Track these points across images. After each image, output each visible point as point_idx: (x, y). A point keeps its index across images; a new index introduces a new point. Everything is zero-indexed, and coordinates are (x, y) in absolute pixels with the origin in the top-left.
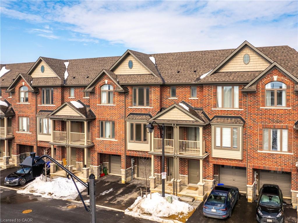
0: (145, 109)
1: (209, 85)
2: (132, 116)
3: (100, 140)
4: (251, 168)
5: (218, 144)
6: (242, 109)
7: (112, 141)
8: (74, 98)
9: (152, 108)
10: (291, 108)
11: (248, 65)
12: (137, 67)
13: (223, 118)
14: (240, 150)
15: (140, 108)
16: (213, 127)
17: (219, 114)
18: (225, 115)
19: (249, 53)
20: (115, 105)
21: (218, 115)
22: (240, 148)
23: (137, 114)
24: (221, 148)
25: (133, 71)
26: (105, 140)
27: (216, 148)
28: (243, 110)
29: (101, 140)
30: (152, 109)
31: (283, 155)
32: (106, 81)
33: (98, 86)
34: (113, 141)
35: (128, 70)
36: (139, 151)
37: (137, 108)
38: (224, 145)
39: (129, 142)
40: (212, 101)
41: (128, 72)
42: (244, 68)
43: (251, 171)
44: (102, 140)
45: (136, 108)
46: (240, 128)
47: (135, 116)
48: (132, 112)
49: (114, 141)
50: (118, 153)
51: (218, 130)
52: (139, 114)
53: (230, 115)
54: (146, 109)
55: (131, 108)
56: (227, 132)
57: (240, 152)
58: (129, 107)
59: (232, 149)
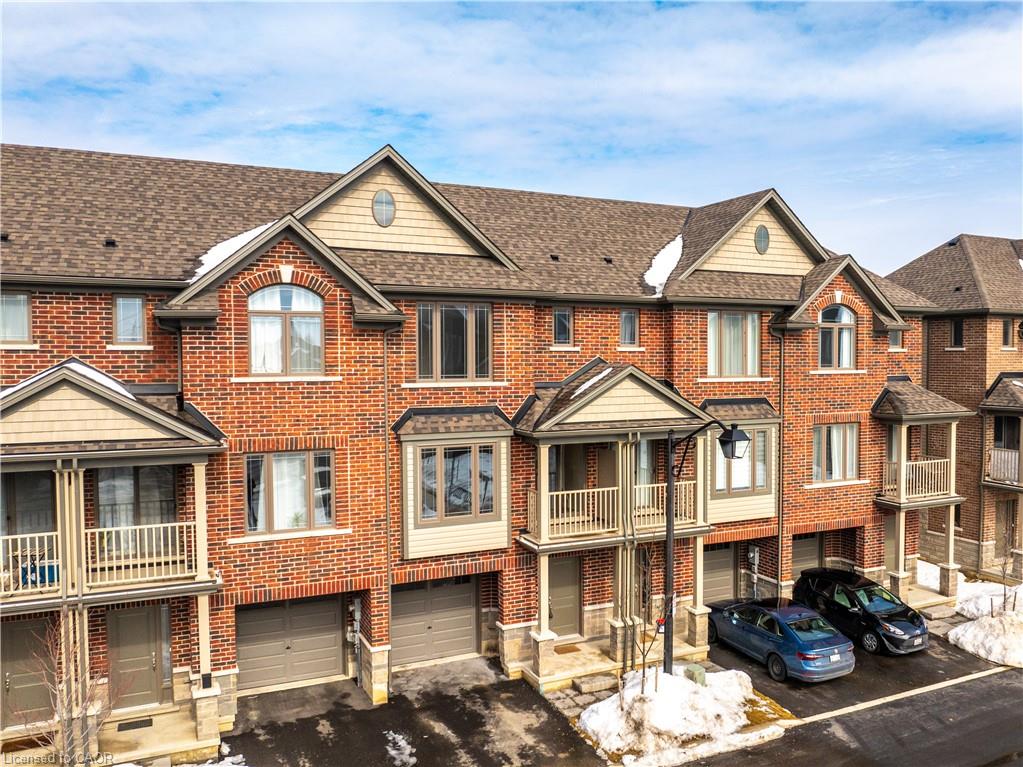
0: (476, 388)
1: (689, 308)
2: (422, 419)
3: (249, 544)
4: (791, 535)
5: (721, 484)
6: (768, 376)
7: (320, 538)
9: (505, 384)
10: (865, 371)
11: (765, 257)
12: (414, 223)
13: (729, 406)
14: (773, 491)
15: (453, 388)
17: (715, 395)
18: (730, 397)
19: (767, 225)
20: (340, 378)
21: (712, 397)
22: (773, 486)
23: (440, 412)
24: (730, 492)
25: (394, 238)
27: (717, 495)
28: (771, 379)
30: (505, 388)
31: (851, 486)
32: (286, 272)
34: (327, 537)
37: (441, 389)
38: (736, 482)
39: (417, 526)
40: (696, 357)
42: (757, 263)
43: (790, 543)
44: (266, 543)
45: (435, 389)
46: (774, 429)
47: (434, 418)
48: (416, 405)
49: (334, 537)
50: (357, 582)
52: (453, 411)
53: (742, 397)
54: (481, 391)
55: (411, 389)
57: (773, 496)
58: (404, 385)
59: (752, 490)
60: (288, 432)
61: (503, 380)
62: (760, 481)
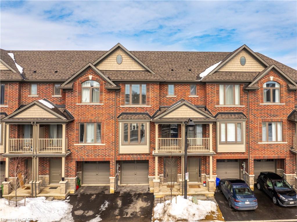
0: (141, 107)
1: (212, 83)
2: (125, 115)
3: (79, 146)
4: (253, 159)
5: (223, 139)
6: (243, 105)
7: (97, 146)
8: (38, 96)
10: (284, 104)
11: (244, 66)
12: (128, 63)
13: (227, 115)
14: (244, 143)
15: (135, 107)
16: (218, 123)
18: (228, 112)
19: (245, 56)
20: (103, 104)
21: (221, 112)
22: (244, 142)
23: (131, 114)
24: (227, 143)
25: (122, 67)
26: (87, 146)
27: (221, 143)
29: (81, 146)
30: (150, 107)
31: (279, 144)
32: (90, 77)
33: (77, 82)
34: (99, 146)
35: (115, 65)
36: (133, 154)
37: (131, 107)
38: (229, 140)
39: (122, 145)
40: (215, 99)
41: (115, 67)
42: (241, 68)
44: (83, 146)
45: (129, 107)
46: (244, 123)
47: (128, 115)
48: (124, 112)
49: (101, 146)
50: (106, 159)
51: (223, 126)
52: (134, 113)
53: (232, 112)
54: (143, 108)
55: (123, 107)
56: (231, 127)
57: (244, 145)
58: (121, 106)
59: (236, 143)
60: (90, 118)
61: (149, 105)
62: (239, 140)
